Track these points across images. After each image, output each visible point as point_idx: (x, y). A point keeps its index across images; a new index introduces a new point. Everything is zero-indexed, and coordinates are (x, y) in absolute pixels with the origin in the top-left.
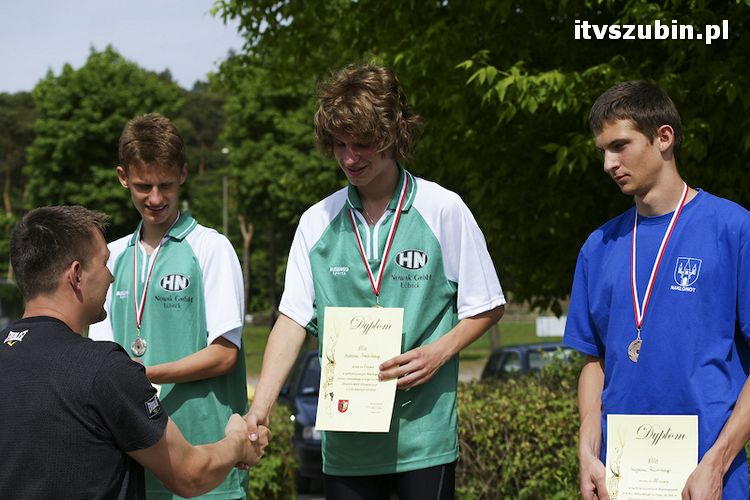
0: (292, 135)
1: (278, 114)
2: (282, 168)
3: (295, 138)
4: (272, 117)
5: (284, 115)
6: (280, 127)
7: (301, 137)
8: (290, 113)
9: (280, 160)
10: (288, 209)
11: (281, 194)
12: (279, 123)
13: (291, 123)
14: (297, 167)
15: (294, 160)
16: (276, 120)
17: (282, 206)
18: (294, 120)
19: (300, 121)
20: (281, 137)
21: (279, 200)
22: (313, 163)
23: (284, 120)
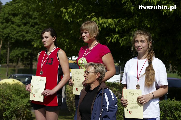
0: (16, 22)
1: (13, 17)
2: (13, 30)
3: (17, 23)
4: (11, 18)
5: (14, 17)
6: (13, 20)
7: (18, 23)
8: (16, 17)
9: (13, 28)
10: (14, 40)
11: (12, 36)
12: (13, 19)
13: (16, 20)
14: (17, 30)
15: (16, 28)
16: (12, 19)
17: (12, 39)
18: (16, 19)
19: (18, 19)
20: (13, 23)
21: (12, 38)
22: (21, 30)
23: (14, 19)
